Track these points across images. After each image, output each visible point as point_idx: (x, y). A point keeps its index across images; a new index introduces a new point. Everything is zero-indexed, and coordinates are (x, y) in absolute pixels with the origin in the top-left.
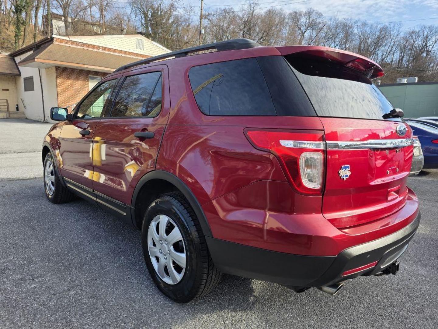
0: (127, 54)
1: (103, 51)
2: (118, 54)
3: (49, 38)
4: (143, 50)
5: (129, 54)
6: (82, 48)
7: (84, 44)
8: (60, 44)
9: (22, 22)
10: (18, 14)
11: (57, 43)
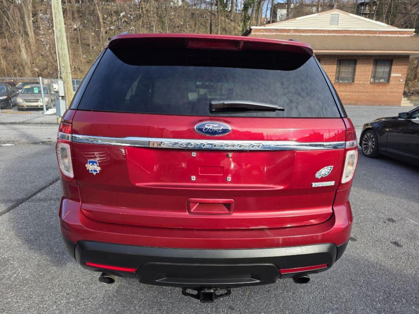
0: (318, 33)
1: (294, 34)
2: (308, 34)
3: (248, 29)
4: (338, 25)
5: (320, 33)
6: (274, 34)
7: (277, 30)
8: (256, 33)
9: (247, 17)
10: (245, 11)
11: (254, 33)
